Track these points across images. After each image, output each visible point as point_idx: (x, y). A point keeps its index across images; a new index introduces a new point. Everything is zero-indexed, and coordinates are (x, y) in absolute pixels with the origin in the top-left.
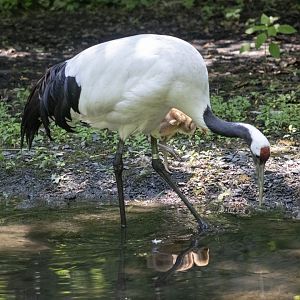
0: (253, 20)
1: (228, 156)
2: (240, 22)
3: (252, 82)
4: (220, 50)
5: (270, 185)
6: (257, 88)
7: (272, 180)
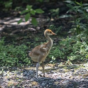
0: (18, 8)
1: (25, 73)
2: (12, 9)
3: (25, 37)
4: (5, 23)
5: (48, 85)
6: (28, 40)
7: (48, 83)
